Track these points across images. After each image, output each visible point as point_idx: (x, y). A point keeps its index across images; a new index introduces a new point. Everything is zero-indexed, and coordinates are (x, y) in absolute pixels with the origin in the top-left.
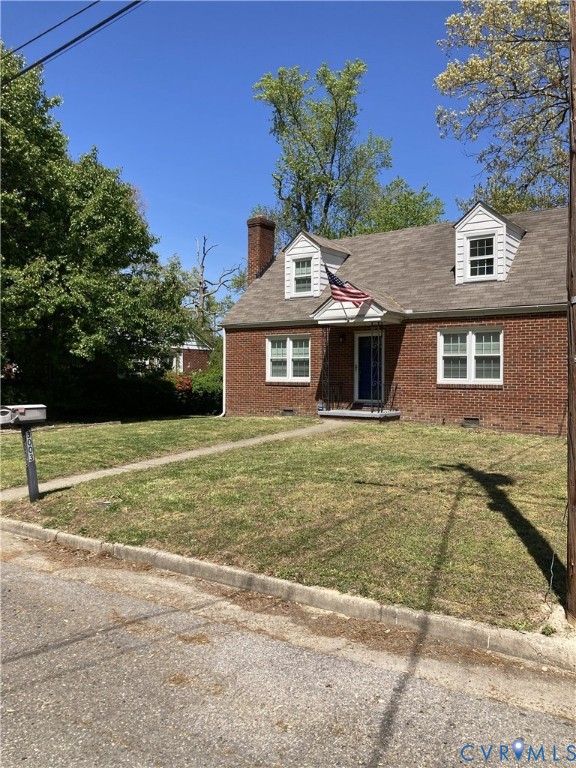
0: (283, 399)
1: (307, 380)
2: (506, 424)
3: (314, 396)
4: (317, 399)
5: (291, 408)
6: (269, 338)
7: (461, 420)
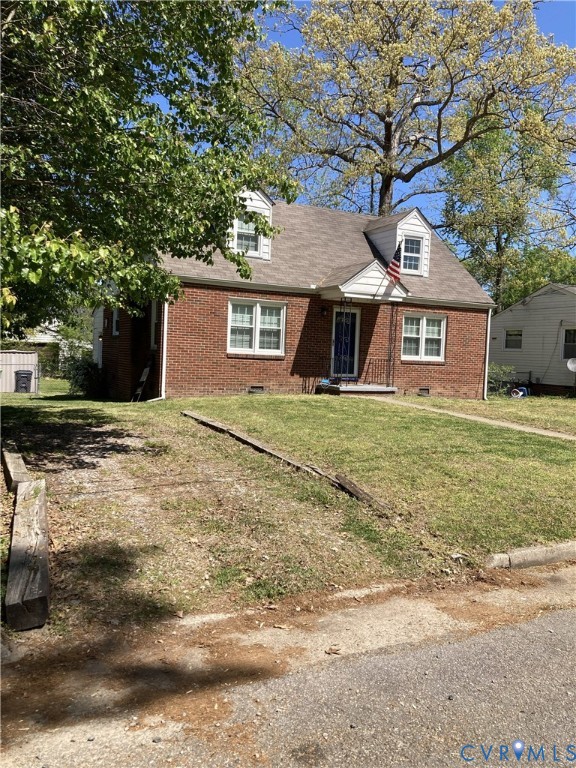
0: (250, 374)
1: (280, 353)
2: (446, 392)
3: (290, 370)
4: (292, 374)
5: (260, 385)
6: (231, 300)
7: (417, 390)
